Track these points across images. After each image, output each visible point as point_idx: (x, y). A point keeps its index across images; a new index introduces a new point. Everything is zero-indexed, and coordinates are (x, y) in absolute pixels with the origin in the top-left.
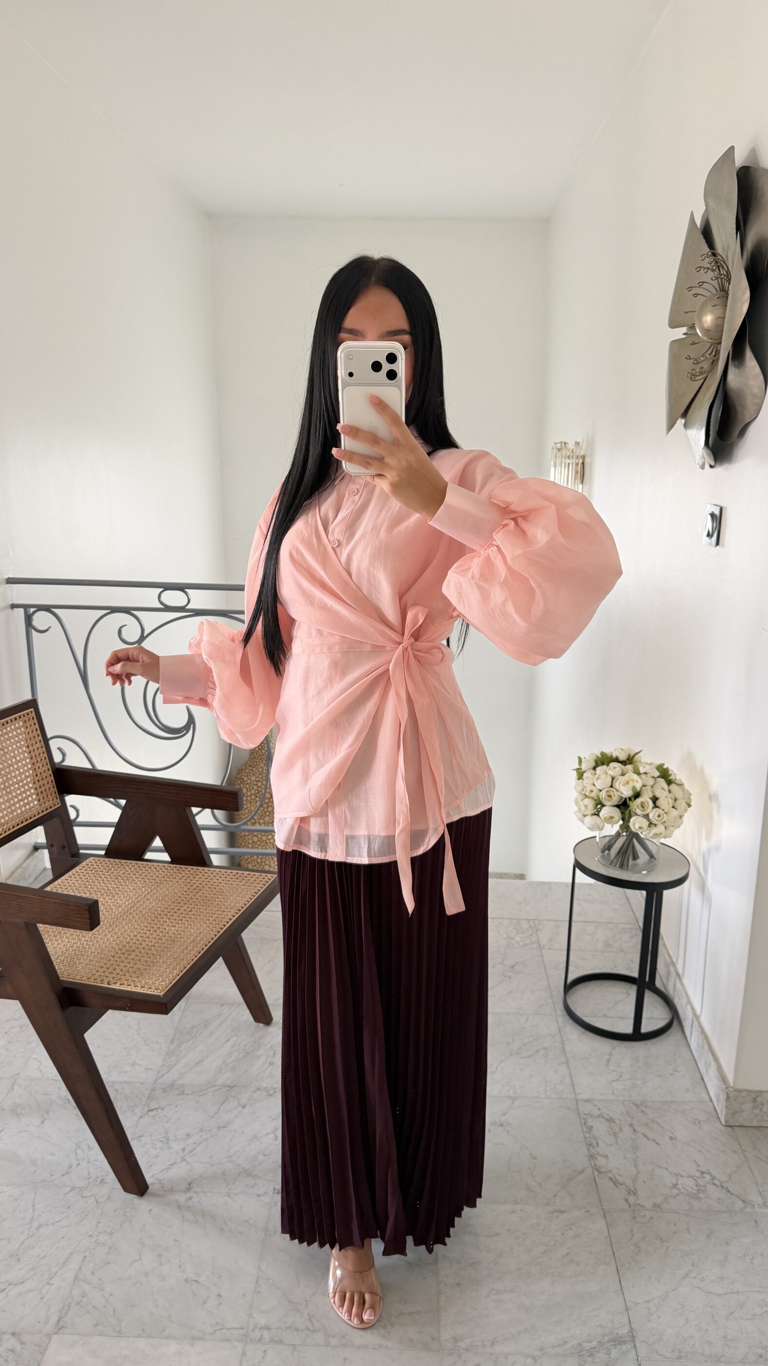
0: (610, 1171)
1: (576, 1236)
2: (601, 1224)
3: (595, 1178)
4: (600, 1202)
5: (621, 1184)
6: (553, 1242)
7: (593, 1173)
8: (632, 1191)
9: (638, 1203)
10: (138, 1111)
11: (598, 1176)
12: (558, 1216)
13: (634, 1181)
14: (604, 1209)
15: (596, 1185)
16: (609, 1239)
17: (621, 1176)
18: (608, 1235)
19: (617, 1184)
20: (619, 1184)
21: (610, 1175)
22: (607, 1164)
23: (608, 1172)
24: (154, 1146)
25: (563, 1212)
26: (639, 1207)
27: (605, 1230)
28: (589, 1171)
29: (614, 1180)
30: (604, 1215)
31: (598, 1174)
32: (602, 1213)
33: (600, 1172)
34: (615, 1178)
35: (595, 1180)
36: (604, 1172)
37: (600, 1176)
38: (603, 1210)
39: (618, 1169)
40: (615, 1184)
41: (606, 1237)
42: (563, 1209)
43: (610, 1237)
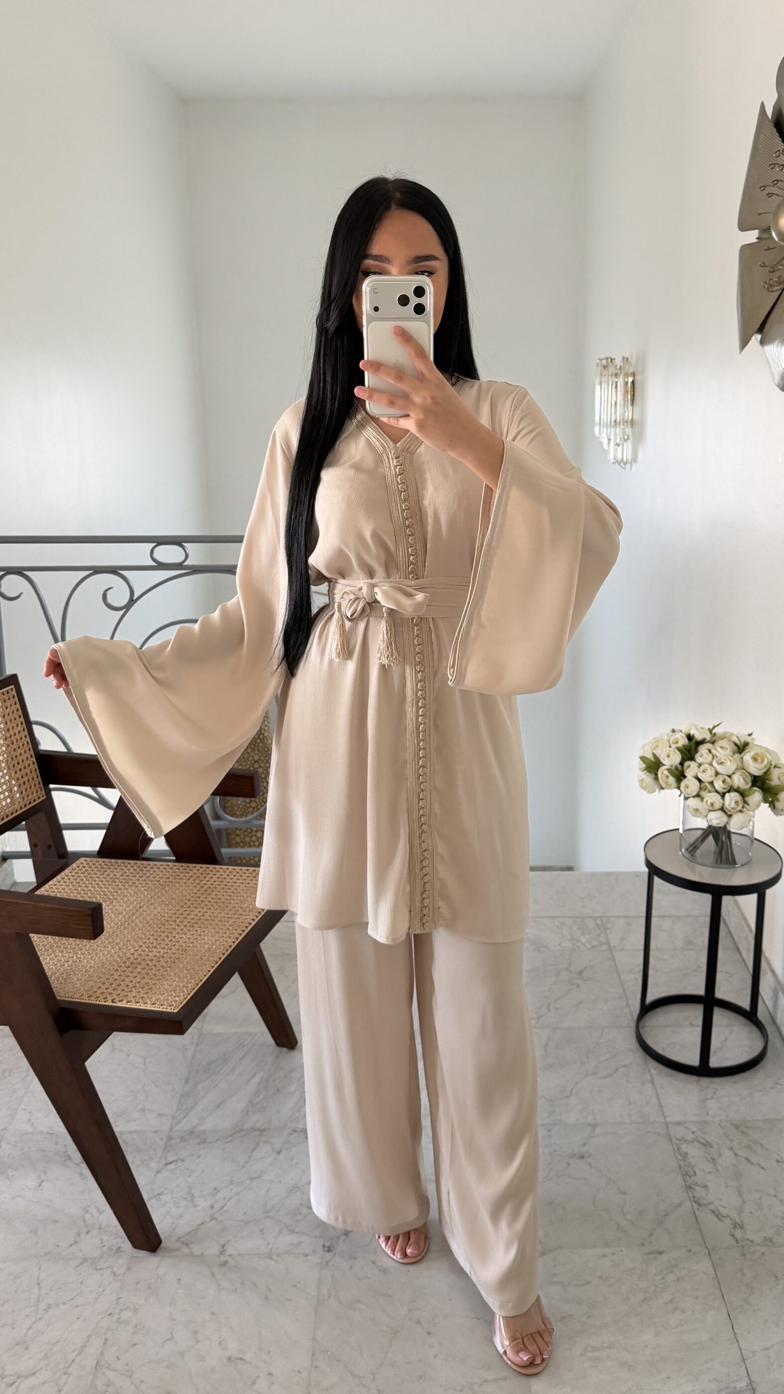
0: (713, 1202)
1: (678, 1280)
2: (705, 1265)
3: (694, 1212)
4: (704, 1241)
5: (725, 1217)
6: (652, 1288)
7: (692, 1206)
8: (738, 1224)
9: (746, 1237)
10: (153, 1165)
11: (698, 1209)
12: (655, 1258)
13: (740, 1211)
14: (709, 1247)
15: (697, 1220)
16: (716, 1281)
17: (725, 1207)
18: (715, 1276)
19: (720, 1216)
20: (722, 1216)
21: (711, 1207)
22: (707, 1195)
23: (709, 1204)
24: (177, 1205)
25: (661, 1253)
26: (747, 1242)
27: (711, 1270)
28: (688, 1204)
29: (717, 1212)
30: (709, 1255)
31: (698, 1207)
32: (707, 1251)
33: (700, 1205)
34: (718, 1210)
35: (695, 1214)
36: (705, 1205)
37: (700, 1209)
38: (708, 1249)
39: (720, 1200)
40: (718, 1217)
41: (713, 1278)
42: (661, 1250)
43: (717, 1278)
